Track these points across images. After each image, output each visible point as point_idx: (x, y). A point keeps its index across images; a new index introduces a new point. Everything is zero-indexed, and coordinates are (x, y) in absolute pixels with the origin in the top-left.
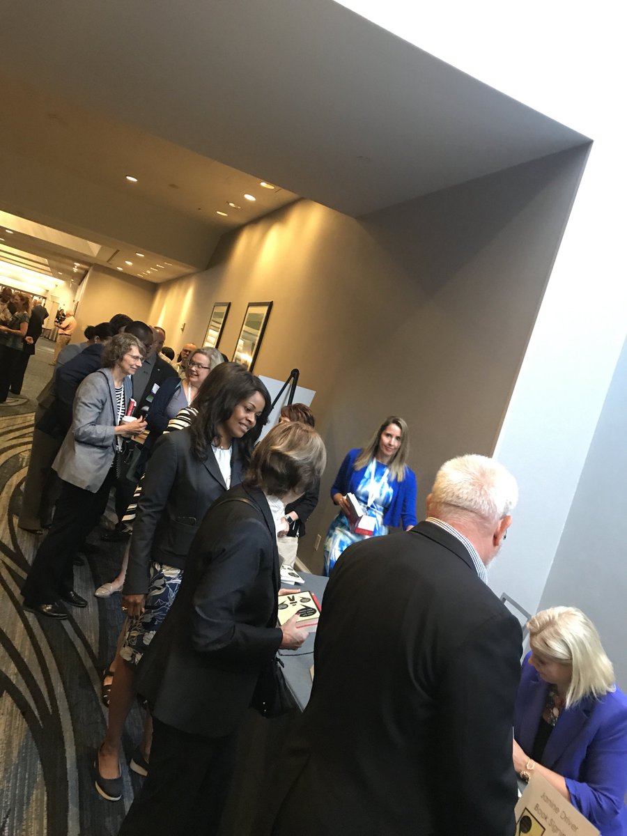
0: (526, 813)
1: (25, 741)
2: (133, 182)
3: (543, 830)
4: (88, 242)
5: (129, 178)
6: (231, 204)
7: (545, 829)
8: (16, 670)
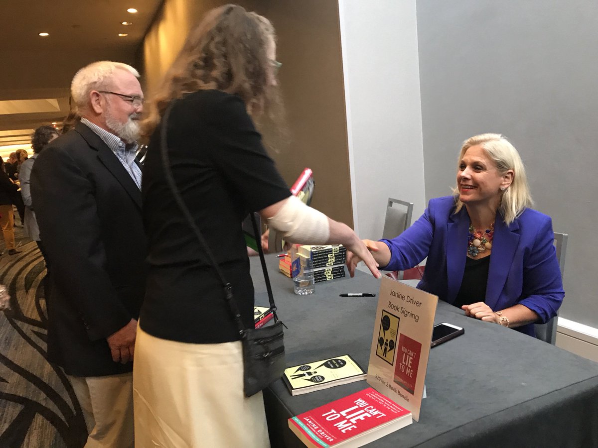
0: (385, 314)
1: (54, 441)
2: (46, 37)
3: (398, 319)
4: (47, 100)
5: (42, 34)
6: (125, 23)
7: (399, 318)
8: (45, 396)
